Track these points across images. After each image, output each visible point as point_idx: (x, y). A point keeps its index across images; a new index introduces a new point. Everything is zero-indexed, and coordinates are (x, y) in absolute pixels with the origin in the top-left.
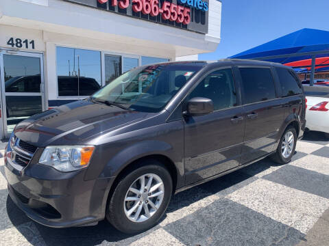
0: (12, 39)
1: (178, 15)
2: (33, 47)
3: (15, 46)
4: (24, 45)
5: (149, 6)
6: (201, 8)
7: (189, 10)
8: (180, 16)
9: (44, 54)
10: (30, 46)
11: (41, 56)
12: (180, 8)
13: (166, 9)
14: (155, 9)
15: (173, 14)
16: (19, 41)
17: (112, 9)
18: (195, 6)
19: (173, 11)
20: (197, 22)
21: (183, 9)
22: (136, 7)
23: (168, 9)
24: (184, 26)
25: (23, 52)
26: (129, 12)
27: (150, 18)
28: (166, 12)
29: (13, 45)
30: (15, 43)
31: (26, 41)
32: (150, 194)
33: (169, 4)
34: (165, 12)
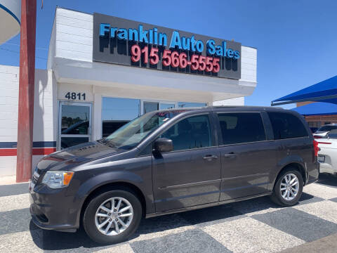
0: (69, 93)
1: (207, 65)
2: (84, 99)
3: (71, 99)
4: (77, 97)
5: (178, 60)
6: (231, 57)
7: (218, 60)
8: (209, 66)
9: (92, 103)
10: (82, 97)
11: (90, 105)
12: (209, 59)
13: (194, 61)
14: (183, 62)
15: (202, 65)
16: (74, 95)
17: (144, 65)
18: (225, 55)
19: (201, 62)
20: (228, 69)
21: (212, 59)
22: (165, 62)
23: (196, 61)
24: (214, 74)
25: (77, 102)
26: (160, 67)
27: (180, 70)
28: (195, 64)
29: (69, 97)
30: (71, 96)
31: (79, 95)
32: (120, 214)
33: (197, 57)
34: (193, 64)
